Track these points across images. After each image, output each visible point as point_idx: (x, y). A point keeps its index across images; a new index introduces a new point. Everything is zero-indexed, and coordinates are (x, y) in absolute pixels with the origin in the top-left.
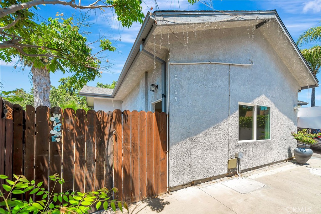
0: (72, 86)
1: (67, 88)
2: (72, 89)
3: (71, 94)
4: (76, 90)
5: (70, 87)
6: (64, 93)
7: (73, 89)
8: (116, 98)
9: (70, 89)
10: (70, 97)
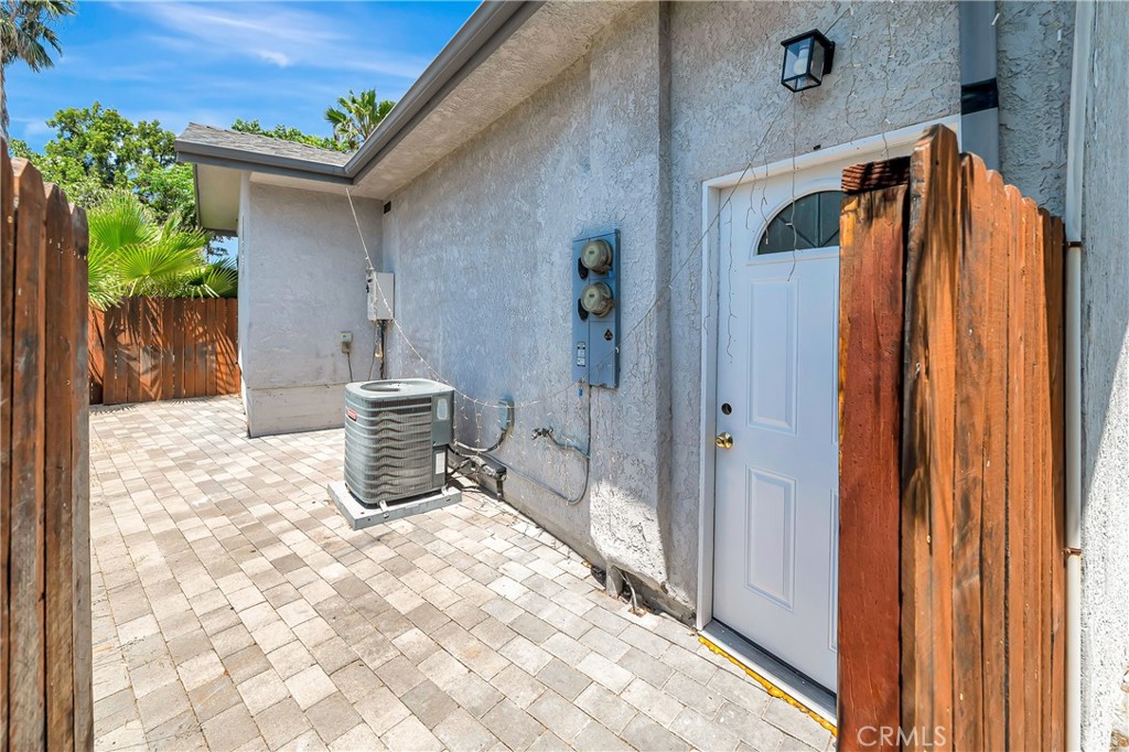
0: (111, 147)
1: (89, 154)
2: (112, 161)
3: (108, 181)
4: (129, 167)
5: (102, 149)
6: (72, 173)
7: (118, 161)
8: (363, 187)
9: (101, 161)
10: (103, 191)
